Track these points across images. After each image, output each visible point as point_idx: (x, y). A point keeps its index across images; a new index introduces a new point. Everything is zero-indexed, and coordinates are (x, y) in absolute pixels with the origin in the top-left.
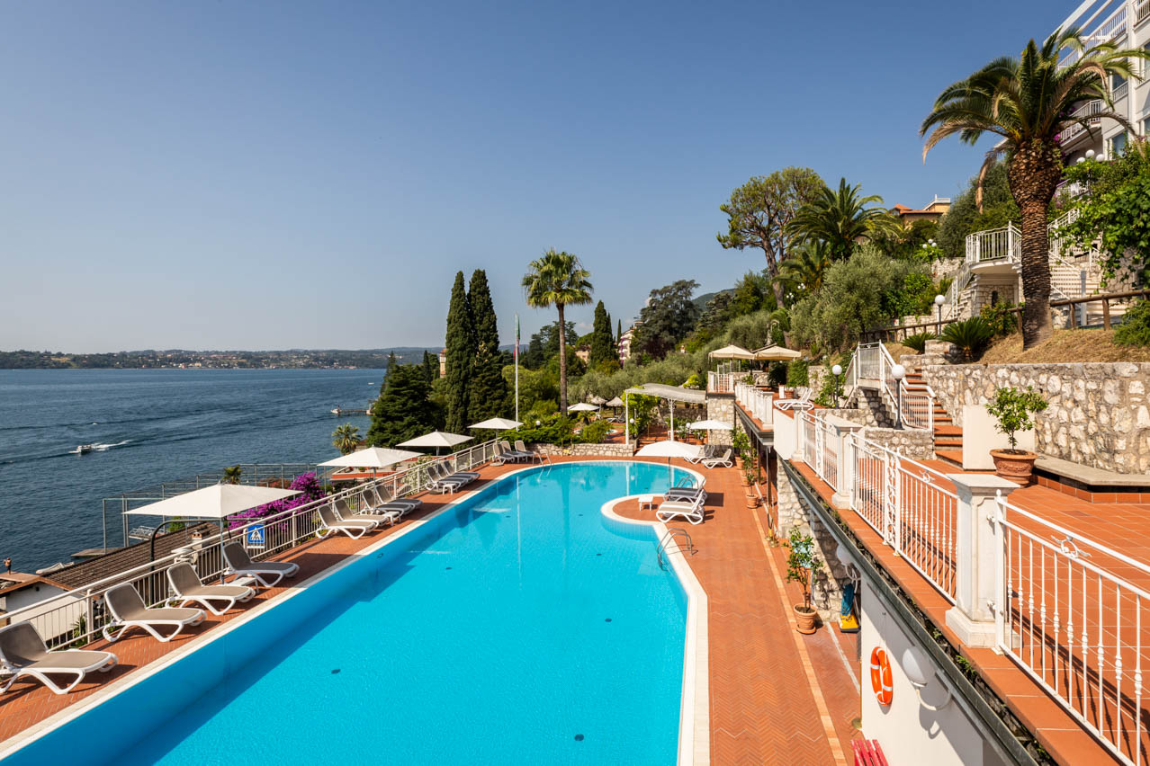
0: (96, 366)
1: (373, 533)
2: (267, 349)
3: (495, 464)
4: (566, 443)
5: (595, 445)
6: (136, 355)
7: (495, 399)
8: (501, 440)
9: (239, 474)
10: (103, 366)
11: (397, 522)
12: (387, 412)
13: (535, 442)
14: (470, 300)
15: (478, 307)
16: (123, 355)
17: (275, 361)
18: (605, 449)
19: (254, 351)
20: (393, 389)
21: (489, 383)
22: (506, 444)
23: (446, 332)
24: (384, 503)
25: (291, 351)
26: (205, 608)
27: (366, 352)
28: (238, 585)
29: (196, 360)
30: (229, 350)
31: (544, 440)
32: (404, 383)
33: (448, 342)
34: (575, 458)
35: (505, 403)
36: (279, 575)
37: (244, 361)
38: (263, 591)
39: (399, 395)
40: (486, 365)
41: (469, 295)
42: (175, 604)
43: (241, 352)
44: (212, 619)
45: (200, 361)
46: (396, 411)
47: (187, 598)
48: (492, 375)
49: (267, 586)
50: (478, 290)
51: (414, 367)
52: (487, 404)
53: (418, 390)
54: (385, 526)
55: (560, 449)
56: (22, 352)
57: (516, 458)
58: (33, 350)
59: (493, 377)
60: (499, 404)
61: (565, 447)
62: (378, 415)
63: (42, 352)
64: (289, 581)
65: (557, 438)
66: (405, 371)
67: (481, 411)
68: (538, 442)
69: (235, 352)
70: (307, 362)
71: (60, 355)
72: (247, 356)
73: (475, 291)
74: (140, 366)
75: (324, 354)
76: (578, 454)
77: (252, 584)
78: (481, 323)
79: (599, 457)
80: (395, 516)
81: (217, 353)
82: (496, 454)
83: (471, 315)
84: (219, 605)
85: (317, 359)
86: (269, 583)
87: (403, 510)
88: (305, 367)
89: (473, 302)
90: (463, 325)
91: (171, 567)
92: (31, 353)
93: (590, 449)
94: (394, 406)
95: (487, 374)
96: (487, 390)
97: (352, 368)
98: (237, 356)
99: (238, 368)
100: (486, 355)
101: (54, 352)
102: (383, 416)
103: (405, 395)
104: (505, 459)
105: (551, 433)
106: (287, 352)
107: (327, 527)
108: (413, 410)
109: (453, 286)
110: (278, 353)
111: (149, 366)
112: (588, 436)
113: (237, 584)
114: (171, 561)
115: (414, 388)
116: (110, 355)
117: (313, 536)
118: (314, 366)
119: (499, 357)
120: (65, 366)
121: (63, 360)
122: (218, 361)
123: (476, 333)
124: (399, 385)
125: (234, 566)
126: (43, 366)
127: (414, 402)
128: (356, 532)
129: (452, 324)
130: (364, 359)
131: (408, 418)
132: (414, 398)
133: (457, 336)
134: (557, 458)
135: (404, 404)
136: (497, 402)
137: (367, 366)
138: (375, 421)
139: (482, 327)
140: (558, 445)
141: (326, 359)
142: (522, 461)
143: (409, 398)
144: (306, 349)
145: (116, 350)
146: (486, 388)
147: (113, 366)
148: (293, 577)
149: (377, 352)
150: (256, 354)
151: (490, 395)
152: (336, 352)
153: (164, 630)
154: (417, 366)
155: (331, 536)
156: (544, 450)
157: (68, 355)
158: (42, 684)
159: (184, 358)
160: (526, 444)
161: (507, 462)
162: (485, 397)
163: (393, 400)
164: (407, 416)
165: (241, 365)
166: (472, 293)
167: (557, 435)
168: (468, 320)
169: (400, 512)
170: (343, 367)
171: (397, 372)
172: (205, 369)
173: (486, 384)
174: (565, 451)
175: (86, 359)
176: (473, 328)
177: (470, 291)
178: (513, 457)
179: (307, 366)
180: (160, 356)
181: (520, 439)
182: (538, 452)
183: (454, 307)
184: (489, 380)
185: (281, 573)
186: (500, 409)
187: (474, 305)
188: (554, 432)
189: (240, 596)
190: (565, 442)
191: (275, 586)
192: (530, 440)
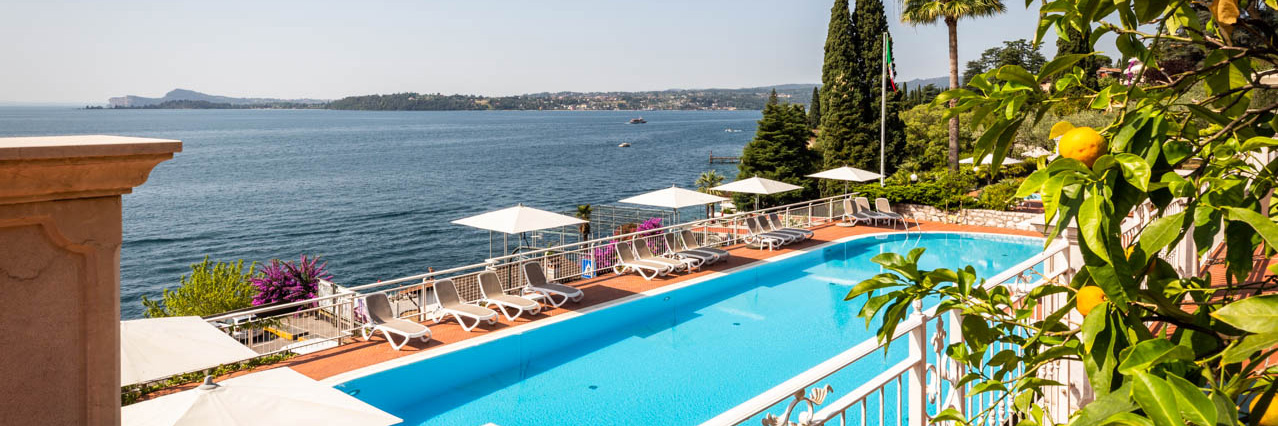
0: (506, 108)
1: (665, 276)
2: (645, 89)
3: (844, 224)
4: (953, 207)
5: (1000, 212)
6: (535, 97)
7: (855, 145)
8: (858, 195)
9: (589, 212)
10: (510, 108)
11: (696, 271)
12: (756, 160)
13: (906, 201)
14: (855, 21)
15: (866, 29)
16: (525, 97)
17: (653, 102)
18: (1016, 219)
19: (633, 92)
20: (764, 133)
21: (848, 124)
22: (862, 201)
23: (823, 63)
24: (687, 249)
25: (669, 92)
26: (501, 312)
27: (747, 90)
28: (529, 299)
29: (582, 102)
30: (611, 91)
31: (920, 200)
32: (778, 126)
33: (824, 76)
34: (967, 227)
35: (869, 149)
36: (564, 297)
37: (624, 102)
38: (550, 309)
39: (772, 140)
40: (844, 101)
41: (855, 15)
42: (482, 304)
43: (621, 93)
44: (505, 322)
45: (586, 102)
46: (767, 160)
47: (490, 301)
48: (852, 114)
49: (555, 306)
50: (867, 7)
51: (791, 107)
52: (845, 151)
53: (795, 135)
54: (681, 272)
55: (944, 213)
56: (457, 96)
57: (873, 220)
58: (464, 94)
59: (854, 116)
60: (860, 151)
61: (954, 213)
62: (746, 163)
63: (469, 95)
64: (571, 305)
65: (939, 199)
66: (778, 112)
67: (835, 158)
68: (911, 202)
69: (616, 93)
70: (685, 102)
71: (481, 98)
72: (627, 97)
73: (862, 9)
74: (537, 108)
75: (702, 94)
76: (972, 223)
77: (540, 301)
78: (870, 50)
79: (1006, 231)
80: (696, 264)
81: (600, 94)
82: (848, 213)
83: (857, 41)
84: (512, 311)
85: (694, 100)
86: (557, 303)
87: (704, 259)
88: (682, 108)
89: (859, 23)
90: (844, 53)
91: (482, 272)
92: (462, 97)
93: (993, 218)
94: (765, 154)
95: (846, 113)
96: (846, 133)
97: (732, 109)
98: (618, 97)
99: (618, 110)
100: (845, 89)
101: (477, 96)
102: (751, 164)
103: (778, 140)
104: (857, 219)
105: (929, 193)
106: (664, 93)
107: (623, 264)
108: (787, 159)
109: (833, 5)
110: (656, 94)
111: (545, 108)
112: (990, 199)
113: (529, 297)
114: (483, 268)
115: (790, 132)
116: (516, 98)
117: (611, 271)
118: (692, 108)
119: (894, 93)
120: (484, 108)
121: (483, 102)
122: (601, 101)
123: (863, 63)
124: (771, 128)
125: (532, 283)
126: (470, 108)
127: (789, 149)
128: (649, 273)
129: (831, 52)
130: (743, 99)
131: (781, 168)
132: (790, 145)
133: (837, 67)
134: (939, 225)
135: (777, 152)
136: (858, 148)
137: (748, 107)
138: (743, 169)
139: (871, 55)
140: (941, 208)
141: (704, 100)
142: (881, 224)
143: (783, 145)
144: (682, 88)
145: (520, 94)
146: (844, 130)
147: (517, 108)
148: (578, 303)
149: (758, 90)
150: (636, 94)
151: (848, 139)
152: (715, 91)
153: (469, 321)
154: (795, 106)
155: (628, 273)
156: (919, 214)
157: (487, 98)
158: (387, 341)
159: (572, 100)
160: (893, 203)
161: (860, 223)
162: (842, 141)
163: (763, 146)
164: (780, 165)
165: (621, 106)
166: (858, 12)
167: (940, 195)
168: (853, 47)
169: (701, 260)
170: (722, 107)
171: (769, 113)
172: (589, 110)
173: (844, 125)
174: (951, 217)
175: (498, 101)
176: (859, 56)
177: (856, 10)
178: (868, 217)
179: (685, 107)
180: (553, 97)
181: (884, 196)
182: (911, 215)
183: (833, 31)
184: (848, 121)
185: (566, 296)
186: (860, 157)
187: (861, 27)
188: (934, 191)
189: (529, 307)
190: (951, 205)
191: (561, 307)
192: (898, 199)
